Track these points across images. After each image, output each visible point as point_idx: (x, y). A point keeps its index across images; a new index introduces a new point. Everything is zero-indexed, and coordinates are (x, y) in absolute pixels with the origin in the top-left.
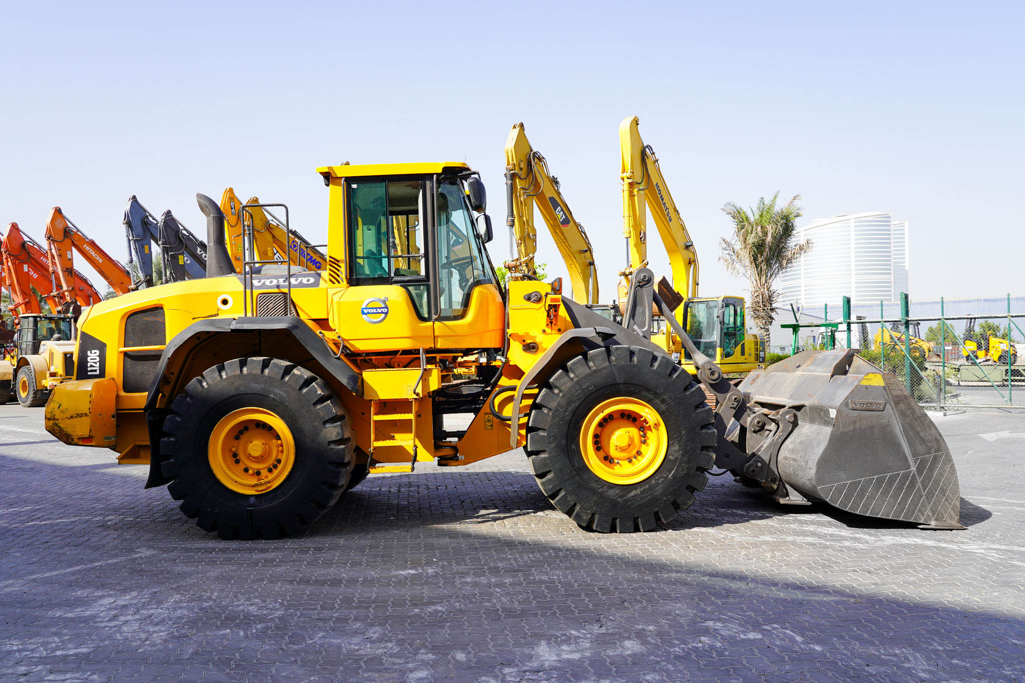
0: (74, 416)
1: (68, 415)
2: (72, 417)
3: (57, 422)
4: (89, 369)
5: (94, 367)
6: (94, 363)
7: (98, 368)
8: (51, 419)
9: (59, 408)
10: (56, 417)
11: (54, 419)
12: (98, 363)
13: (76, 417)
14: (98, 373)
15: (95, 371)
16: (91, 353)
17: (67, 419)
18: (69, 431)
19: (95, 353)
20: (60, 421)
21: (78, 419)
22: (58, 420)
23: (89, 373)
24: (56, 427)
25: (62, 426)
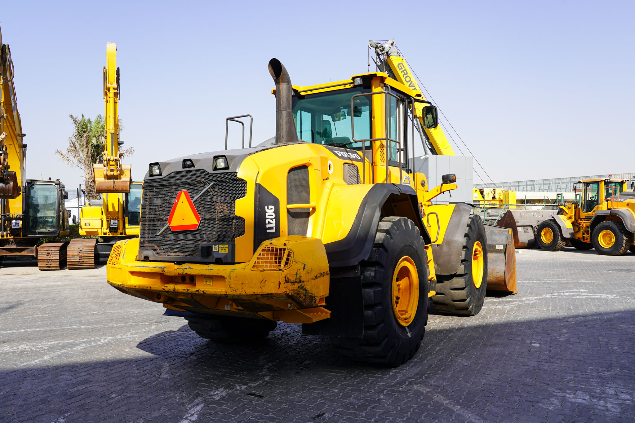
0: (318, 276)
1: (313, 276)
2: (316, 277)
3: (303, 284)
4: (268, 226)
5: (271, 224)
6: (271, 219)
7: (274, 225)
8: (296, 282)
9: (304, 268)
10: (302, 279)
11: (300, 282)
12: (274, 220)
13: (320, 277)
14: (274, 230)
15: (272, 228)
16: (268, 209)
17: (313, 281)
18: (314, 293)
19: (271, 209)
20: (306, 283)
21: (322, 278)
22: (304, 282)
23: (268, 231)
24: (301, 291)
25: (308, 288)
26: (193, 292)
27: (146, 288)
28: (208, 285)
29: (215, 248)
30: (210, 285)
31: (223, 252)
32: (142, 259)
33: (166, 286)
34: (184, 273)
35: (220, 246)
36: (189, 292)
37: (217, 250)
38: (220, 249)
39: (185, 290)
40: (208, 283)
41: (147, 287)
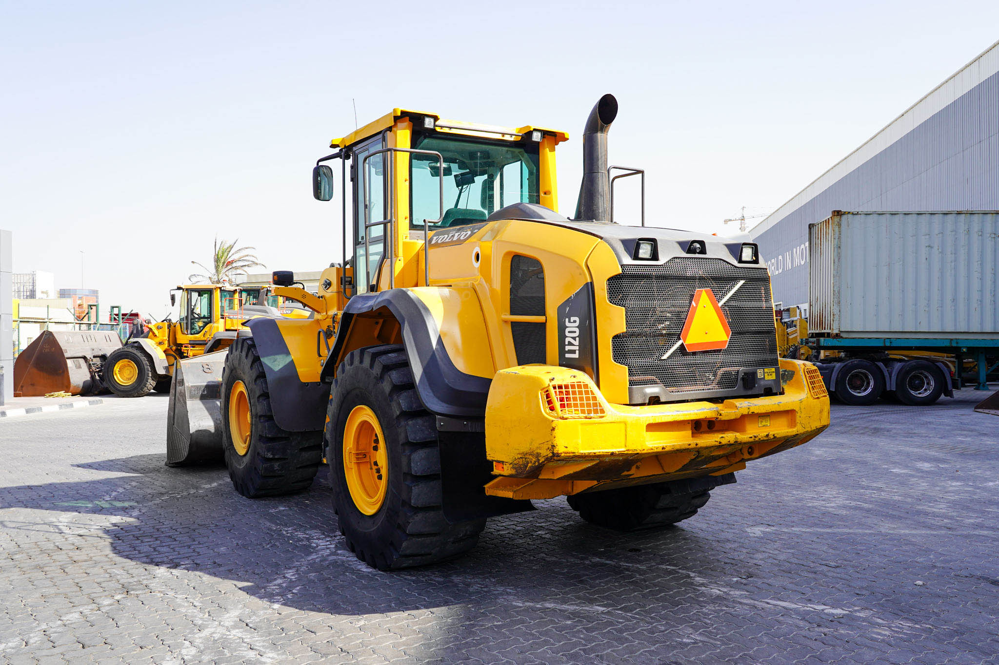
26: (762, 439)
27: (688, 447)
28: (764, 426)
29: (760, 373)
30: (767, 426)
31: (770, 378)
32: (647, 401)
33: (722, 437)
34: (750, 413)
35: (766, 370)
36: (757, 439)
37: (763, 377)
38: (766, 375)
39: (751, 437)
40: (764, 423)
41: (690, 445)
